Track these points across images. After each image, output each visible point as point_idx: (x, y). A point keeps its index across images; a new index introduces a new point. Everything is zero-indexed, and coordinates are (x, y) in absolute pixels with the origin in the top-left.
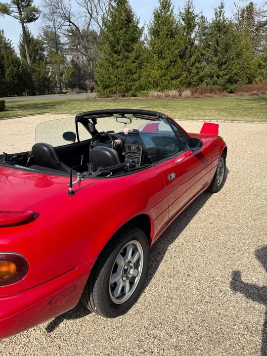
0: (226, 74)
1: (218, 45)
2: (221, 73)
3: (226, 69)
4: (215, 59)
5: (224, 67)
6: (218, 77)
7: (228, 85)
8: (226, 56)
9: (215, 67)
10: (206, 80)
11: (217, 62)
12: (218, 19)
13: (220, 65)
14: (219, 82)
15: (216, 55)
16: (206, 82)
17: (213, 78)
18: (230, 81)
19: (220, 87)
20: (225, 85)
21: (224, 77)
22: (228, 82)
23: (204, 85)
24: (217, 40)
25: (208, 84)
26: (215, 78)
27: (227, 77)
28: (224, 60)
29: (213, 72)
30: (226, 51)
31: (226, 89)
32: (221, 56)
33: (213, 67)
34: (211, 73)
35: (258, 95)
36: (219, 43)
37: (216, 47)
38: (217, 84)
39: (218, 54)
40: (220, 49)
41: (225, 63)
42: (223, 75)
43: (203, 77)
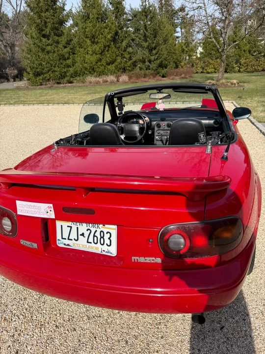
0: (157, 59)
1: (147, 31)
2: (152, 58)
3: (156, 54)
4: (145, 44)
5: (154, 52)
6: (150, 61)
7: (160, 70)
8: (155, 41)
9: (146, 52)
10: (139, 65)
11: (148, 47)
12: (144, 4)
13: (151, 50)
14: (151, 67)
15: (146, 41)
16: (139, 67)
17: (145, 63)
18: (161, 66)
19: (153, 71)
20: (157, 70)
21: (155, 62)
22: (159, 66)
23: (137, 70)
24: (145, 25)
25: (141, 69)
26: (147, 63)
27: (158, 62)
28: (153, 45)
29: (144, 56)
30: (155, 37)
31: (158, 73)
32: (150, 41)
33: (145, 52)
34: (143, 58)
35: (187, 78)
36: (147, 28)
37: (145, 32)
38: (149, 69)
39: (148, 39)
40: (149, 34)
41: (155, 49)
42: (155, 60)
43: (135, 62)
